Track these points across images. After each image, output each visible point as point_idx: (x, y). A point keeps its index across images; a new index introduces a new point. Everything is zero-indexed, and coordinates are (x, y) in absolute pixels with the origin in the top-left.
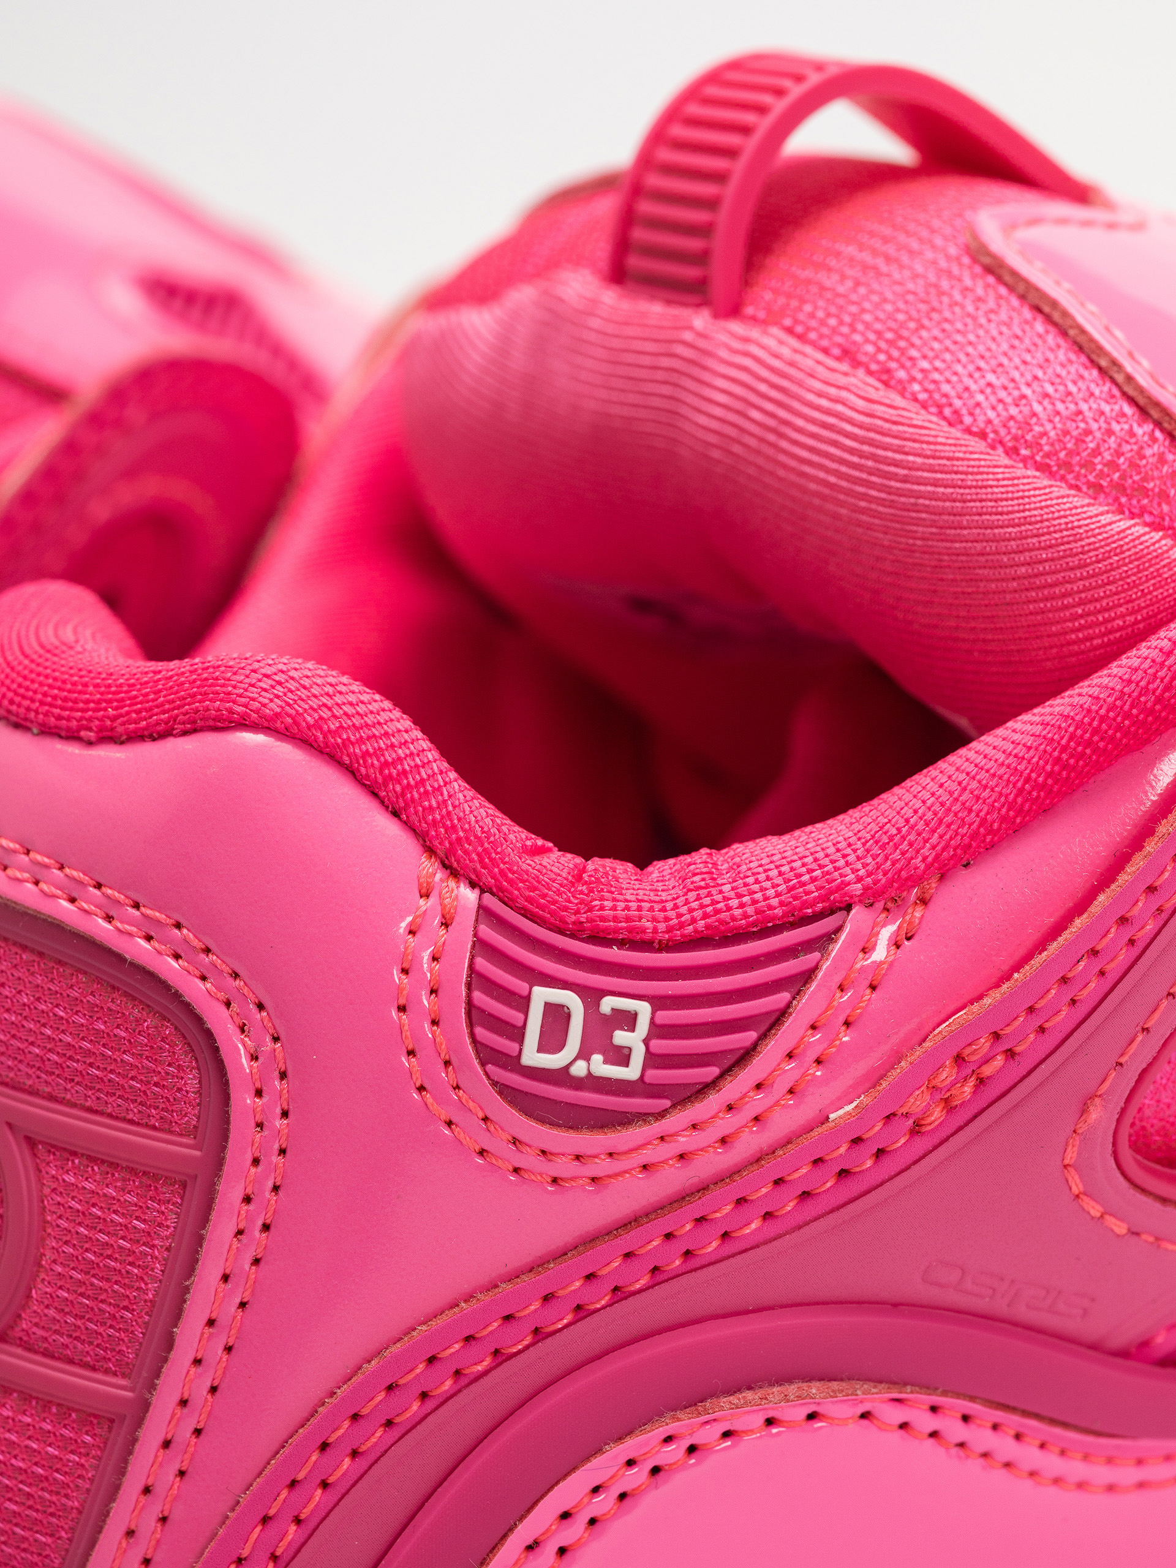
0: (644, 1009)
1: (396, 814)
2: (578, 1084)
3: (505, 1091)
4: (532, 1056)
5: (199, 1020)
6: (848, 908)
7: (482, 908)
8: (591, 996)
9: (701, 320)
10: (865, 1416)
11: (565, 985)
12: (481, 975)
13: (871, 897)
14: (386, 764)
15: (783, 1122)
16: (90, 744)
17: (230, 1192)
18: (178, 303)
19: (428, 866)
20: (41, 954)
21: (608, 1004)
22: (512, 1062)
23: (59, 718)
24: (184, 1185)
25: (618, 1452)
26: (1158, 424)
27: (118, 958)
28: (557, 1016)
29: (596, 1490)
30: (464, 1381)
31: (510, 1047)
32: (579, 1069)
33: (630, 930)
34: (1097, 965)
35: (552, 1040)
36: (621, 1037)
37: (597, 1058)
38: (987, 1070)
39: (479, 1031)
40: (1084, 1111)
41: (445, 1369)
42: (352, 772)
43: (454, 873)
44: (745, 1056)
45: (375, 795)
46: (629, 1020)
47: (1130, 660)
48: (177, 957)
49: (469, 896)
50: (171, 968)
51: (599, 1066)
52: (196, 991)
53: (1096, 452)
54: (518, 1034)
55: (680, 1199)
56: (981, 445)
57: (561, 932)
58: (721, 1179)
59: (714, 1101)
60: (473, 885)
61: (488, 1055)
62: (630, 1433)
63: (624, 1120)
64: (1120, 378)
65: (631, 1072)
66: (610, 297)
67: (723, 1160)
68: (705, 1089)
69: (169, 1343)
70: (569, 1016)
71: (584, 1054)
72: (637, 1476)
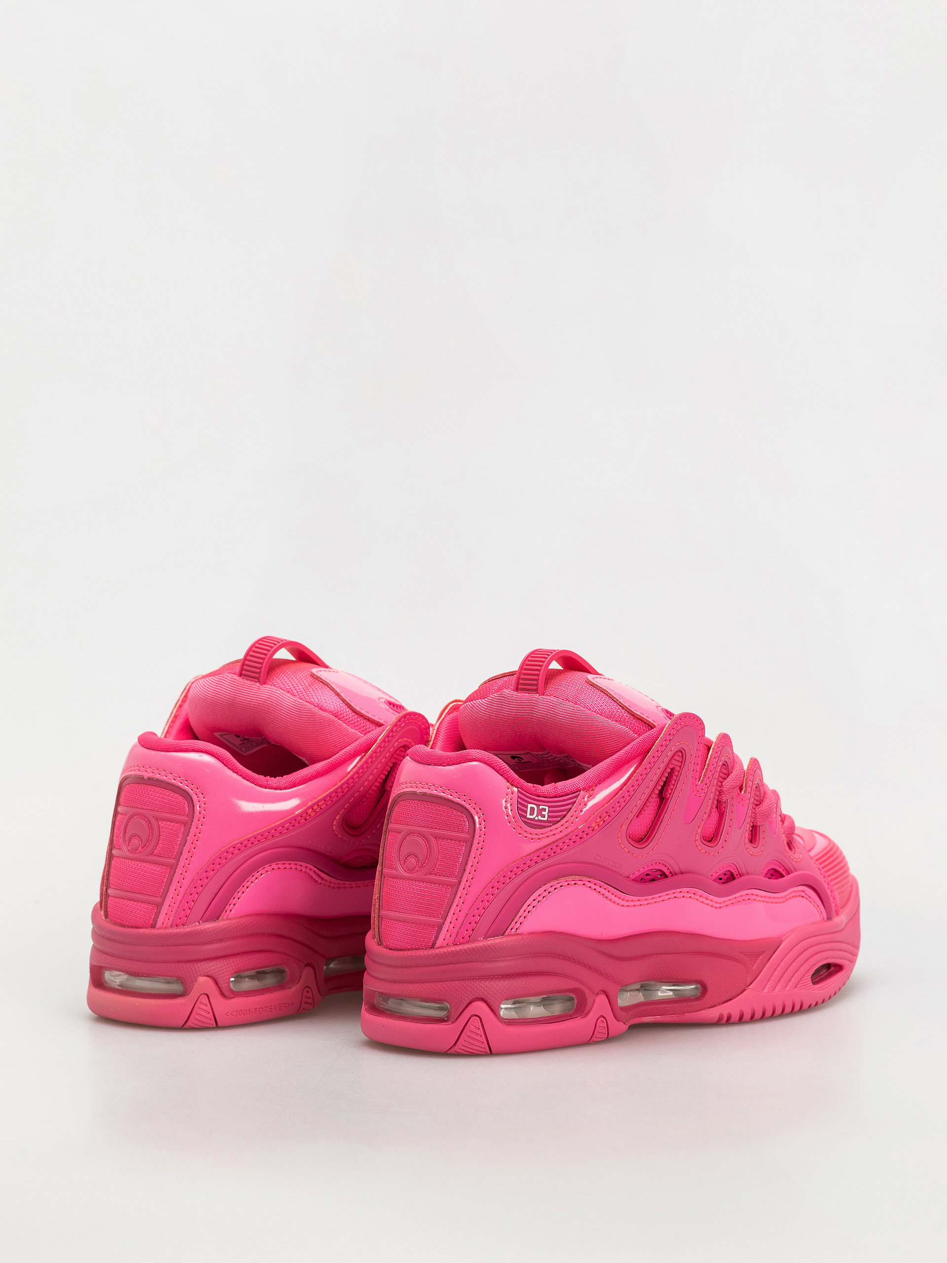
0: (547, 808)
1: (502, 775)
2: (536, 821)
3: (524, 822)
4: (528, 816)
5: (469, 812)
6: (580, 791)
7: (518, 791)
8: (538, 806)
9: (537, 696)
10: (584, 884)
11: (533, 804)
12: (519, 802)
13: (584, 789)
14: (500, 767)
15: (570, 829)
16: (444, 766)
17: (476, 841)
18: (392, 706)
19: (508, 784)
20: (437, 803)
21: (541, 807)
22: (525, 817)
23: (438, 762)
24: (466, 842)
25: (544, 888)
26: (626, 710)
27: (454, 802)
28: (532, 809)
29: (534, 900)
30: (517, 875)
31: (525, 814)
32: (536, 818)
33: (544, 795)
34: (624, 799)
35: (532, 813)
36: (543, 813)
37: (539, 817)
38: (605, 819)
39: (519, 811)
40: (622, 827)
41: (513, 873)
42: (493, 768)
43: (512, 785)
44: (564, 816)
45: (498, 772)
46: (545, 810)
47: (620, 752)
48: (465, 801)
49: (515, 789)
50: (463, 803)
51: (540, 818)
52: (468, 807)
53: (615, 715)
54: (526, 812)
55: (553, 842)
56: (595, 713)
57: (532, 795)
58: (560, 839)
59: (560, 824)
60: (516, 787)
61: (521, 816)
62: (546, 884)
63: (545, 827)
64: (618, 702)
65: (546, 819)
66: (515, 693)
67: (561, 835)
68: (558, 821)
69: (465, 870)
70: (534, 809)
71: (537, 816)
72: (546, 894)
